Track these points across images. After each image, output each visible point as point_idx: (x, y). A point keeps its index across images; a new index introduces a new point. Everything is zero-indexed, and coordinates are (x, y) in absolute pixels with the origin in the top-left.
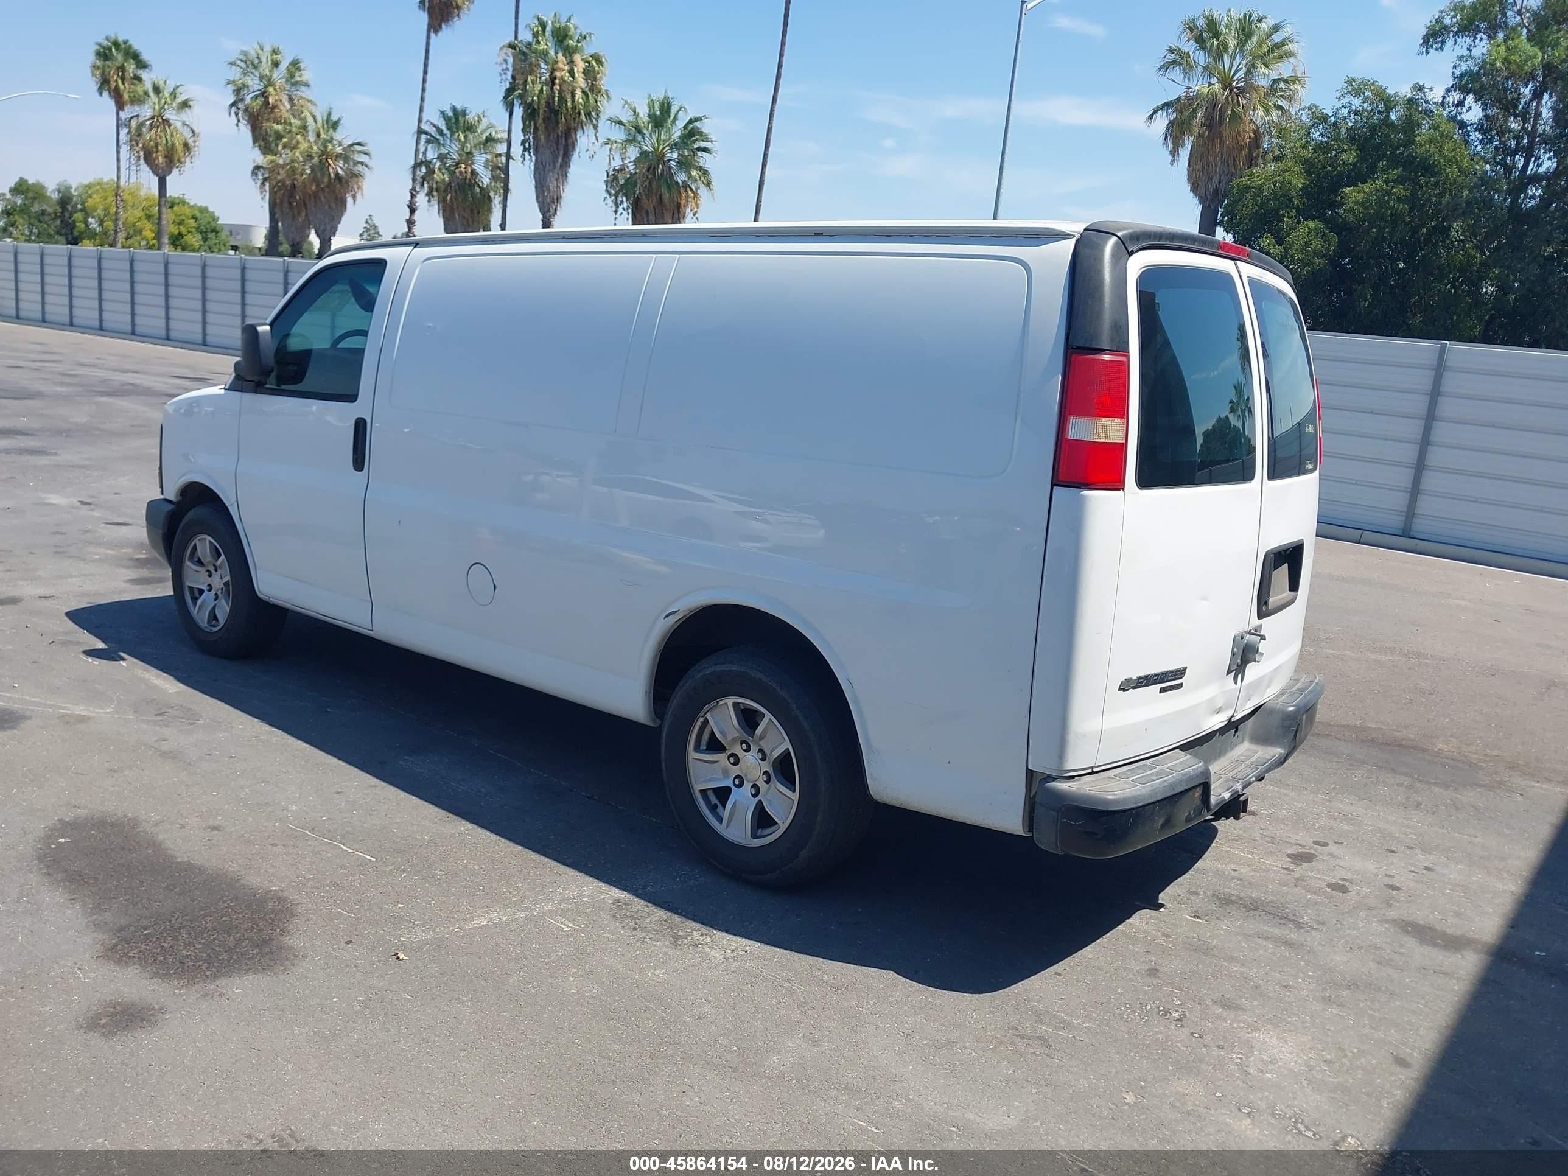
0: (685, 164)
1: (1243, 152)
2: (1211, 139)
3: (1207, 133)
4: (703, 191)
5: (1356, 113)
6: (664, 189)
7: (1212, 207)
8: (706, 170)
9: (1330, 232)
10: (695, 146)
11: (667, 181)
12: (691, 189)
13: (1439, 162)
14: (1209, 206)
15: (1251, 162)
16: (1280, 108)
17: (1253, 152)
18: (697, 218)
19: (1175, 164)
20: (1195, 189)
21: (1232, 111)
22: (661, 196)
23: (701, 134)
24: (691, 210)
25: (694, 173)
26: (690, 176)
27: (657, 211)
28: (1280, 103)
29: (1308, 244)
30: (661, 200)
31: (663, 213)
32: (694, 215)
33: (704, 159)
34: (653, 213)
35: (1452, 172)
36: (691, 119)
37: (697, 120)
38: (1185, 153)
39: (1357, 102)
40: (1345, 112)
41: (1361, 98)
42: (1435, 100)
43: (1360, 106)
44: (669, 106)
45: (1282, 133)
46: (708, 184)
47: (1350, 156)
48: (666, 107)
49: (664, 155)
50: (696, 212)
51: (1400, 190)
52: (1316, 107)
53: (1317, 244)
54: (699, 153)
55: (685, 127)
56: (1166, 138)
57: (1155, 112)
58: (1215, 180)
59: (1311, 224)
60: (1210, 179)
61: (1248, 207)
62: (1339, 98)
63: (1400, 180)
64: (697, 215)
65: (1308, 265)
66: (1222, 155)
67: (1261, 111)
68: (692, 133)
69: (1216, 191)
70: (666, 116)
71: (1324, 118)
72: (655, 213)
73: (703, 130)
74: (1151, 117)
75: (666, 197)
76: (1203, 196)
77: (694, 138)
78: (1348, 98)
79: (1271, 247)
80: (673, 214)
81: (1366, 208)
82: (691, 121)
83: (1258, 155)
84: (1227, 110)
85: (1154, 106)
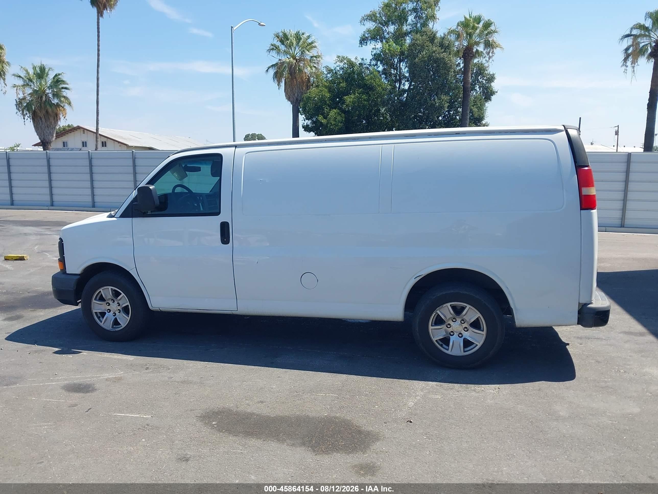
0: (56, 95)
1: (304, 84)
2: (292, 79)
3: (290, 77)
4: (67, 107)
5: (342, 69)
6: (48, 107)
7: (296, 105)
8: (67, 98)
9: (342, 113)
10: (60, 87)
11: (49, 103)
12: (61, 106)
13: (375, 86)
14: (295, 105)
15: (308, 88)
16: (315, 67)
17: (308, 84)
18: (66, 119)
19: (280, 89)
20: (289, 98)
21: (299, 68)
22: (47, 110)
23: (63, 81)
24: (63, 116)
25: (62, 99)
26: (61, 101)
27: (46, 117)
28: (315, 65)
29: (336, 118)
30: (47, 112)
31: (49, 118)
32: (64, 118)
33: (65, 93)
34: (44, 118)
35: (379, 89)
36: (56, 74)
37: (59, 75)
38: (283, 84)
39: (342, 64)
40: (338, 68)
41: (343, 63)
42: (368, 63)
43: (343, 66)
44: (44, 69)
45: (317, 76)
46: (70, 104)
47: (343, 85)
48: (42, 69)
49: (45, 91)
50: (65, 116)
51: (364, 97)
52: (328, 66)
53: (339, 118)
54: (63, 90)
55: (54, 78)
56: (274, 78)
57: (269, 68)
58: (296, 95)
59: (335, 111)
60: (294, 94)
61: (310, 105)
62: (335, 63)
63: (363, 93)
64: (66, 118)
65: (337, 126)
66: (297, 85)
67: (309, 68)
68: (57, 81)
69: (297, 99)
70: (44, 73)
71: (332, 70)
72: (45, 118)
73: (64, 80)
74: (267, 71)
75: (50, 110)
76: (292, 101)
77: (59, 83)
78: (338, 63)
79: (322, 120)
80: (54, 118)
81: (354, 104)
82: (56, 75)
83: (310, 85)
84: (296, 68)
85: (268, 66)
